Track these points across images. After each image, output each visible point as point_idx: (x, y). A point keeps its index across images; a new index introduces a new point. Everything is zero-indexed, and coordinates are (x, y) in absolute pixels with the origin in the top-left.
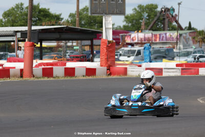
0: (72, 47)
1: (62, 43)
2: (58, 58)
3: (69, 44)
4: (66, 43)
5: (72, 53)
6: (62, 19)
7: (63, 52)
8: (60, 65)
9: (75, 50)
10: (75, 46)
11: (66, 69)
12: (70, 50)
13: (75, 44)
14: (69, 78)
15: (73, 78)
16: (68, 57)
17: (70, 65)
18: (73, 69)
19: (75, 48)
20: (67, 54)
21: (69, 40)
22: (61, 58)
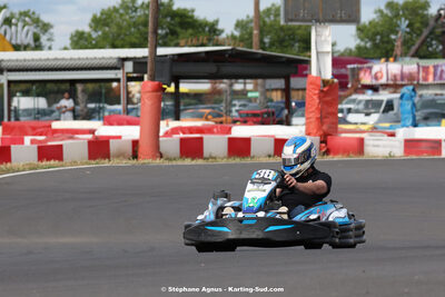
0: (244, 93)
1: (223, 85)
2: (214, 117)
3: (238, 86)
4: (231, 85)
5: (244, 105)
6: (222, 31)
7: (224, 104)
8: (218, 133)
9: (250, 100)
10: (251, 91)
11: (232, 141)
12: (239, 99)
13: (250, 86)
14: (238, 160)
15: (248, 161)
16: (235, 114)
17: (239, 131)
18: (247, 141)
19: (250, 95)
20: (234, 109)
21: (237, 77)
22: (220, 116)
